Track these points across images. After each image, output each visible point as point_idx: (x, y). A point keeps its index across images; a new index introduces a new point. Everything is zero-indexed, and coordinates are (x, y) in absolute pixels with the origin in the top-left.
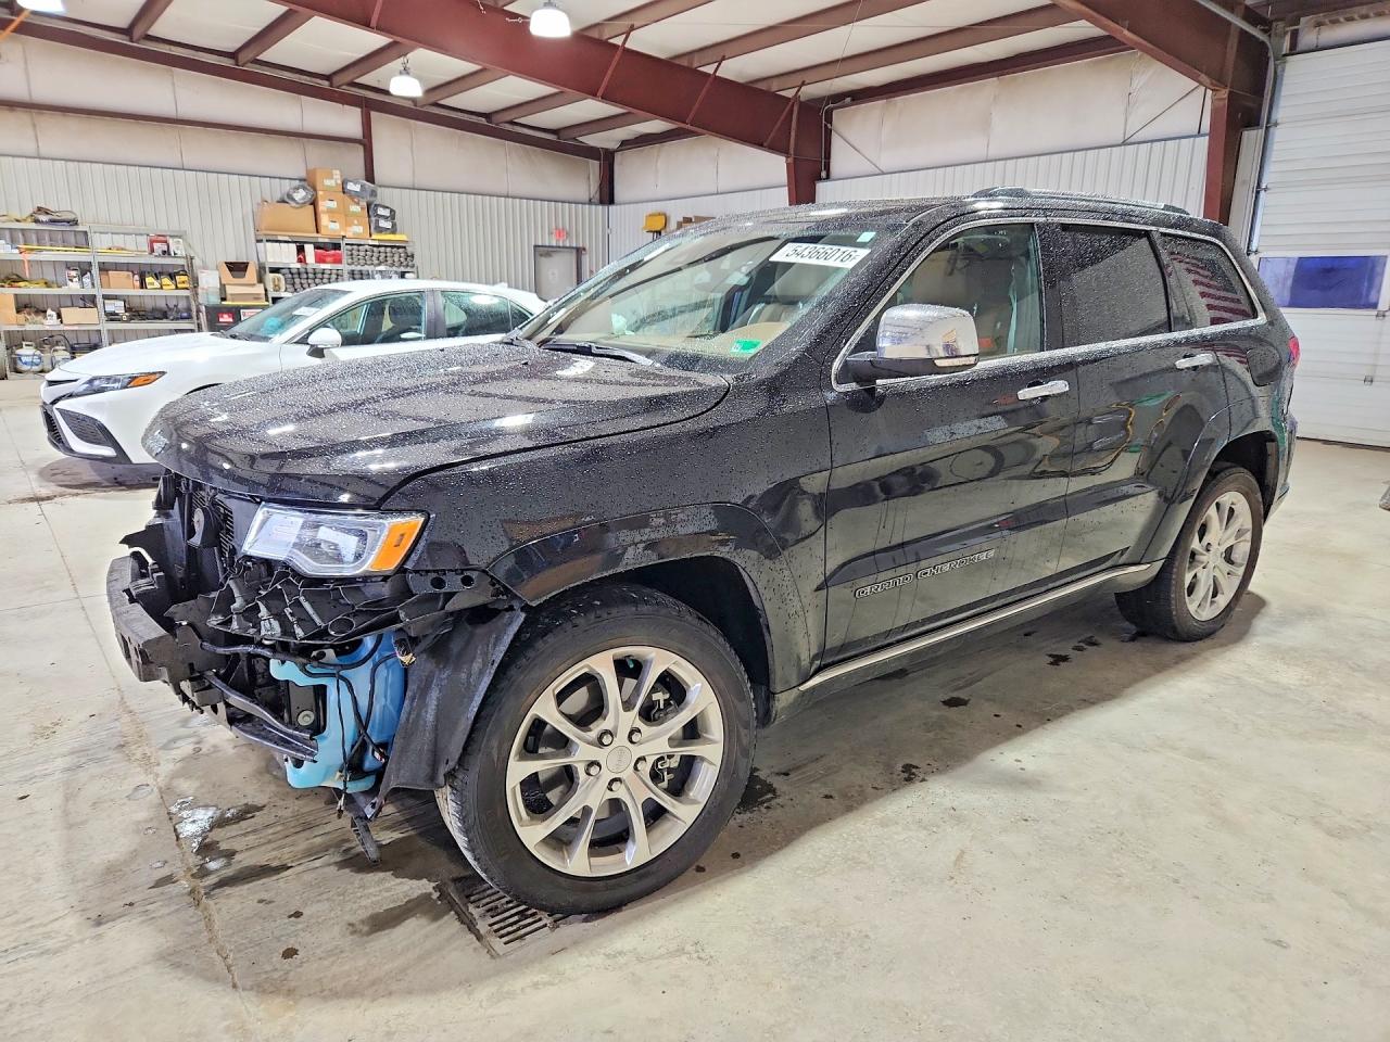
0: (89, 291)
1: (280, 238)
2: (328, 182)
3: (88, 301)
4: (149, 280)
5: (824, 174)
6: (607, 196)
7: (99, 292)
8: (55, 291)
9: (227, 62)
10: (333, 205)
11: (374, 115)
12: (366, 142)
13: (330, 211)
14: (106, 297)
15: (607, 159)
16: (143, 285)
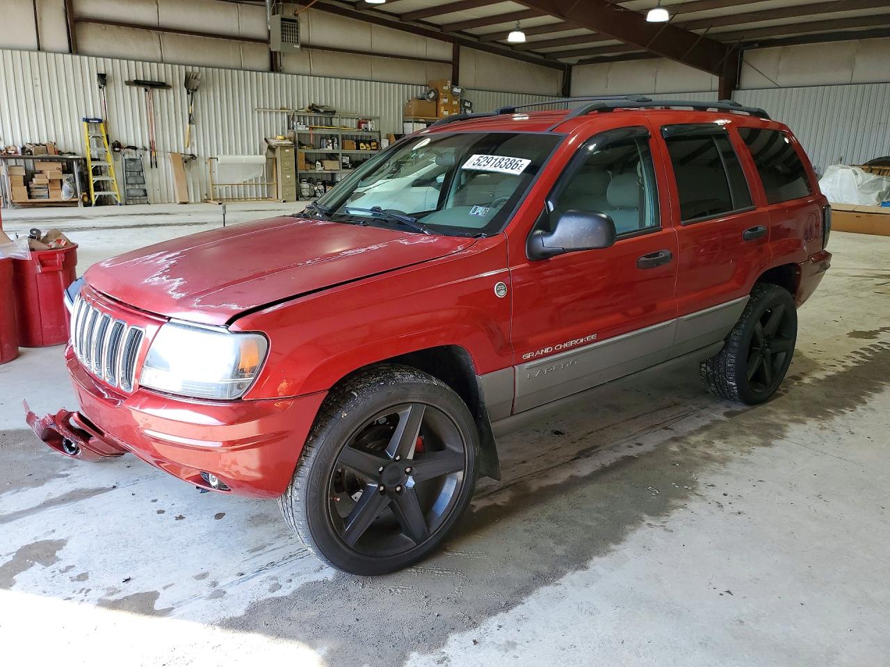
0: (335, 151)
1: (420, 120)
2: (445, 88)
3: (332, 157)
4: (362, 145)
5: (737, 86)
6: (566, 92)
7: (340, 152)
8: (317, 151)
9: (396, 20)
10: (446, 101)
11: (461, 47)
12: (455, 63)
13: (445, 104)
14: (343, 155)
15: (567, 70)
16: (358, 148)
